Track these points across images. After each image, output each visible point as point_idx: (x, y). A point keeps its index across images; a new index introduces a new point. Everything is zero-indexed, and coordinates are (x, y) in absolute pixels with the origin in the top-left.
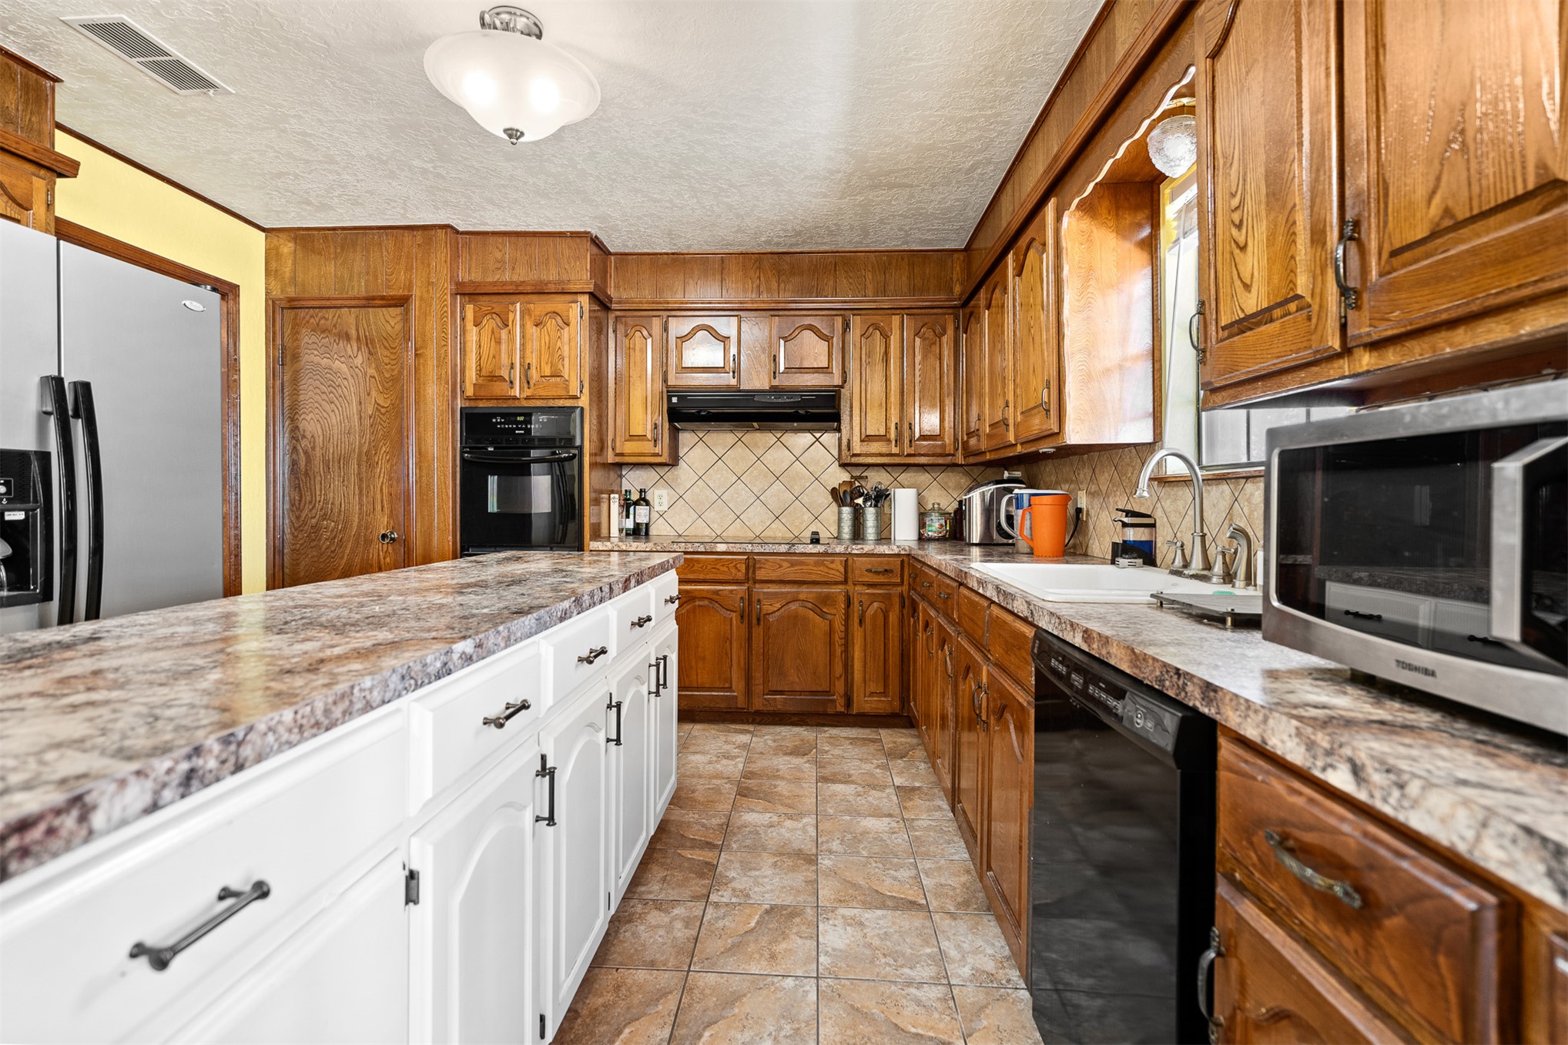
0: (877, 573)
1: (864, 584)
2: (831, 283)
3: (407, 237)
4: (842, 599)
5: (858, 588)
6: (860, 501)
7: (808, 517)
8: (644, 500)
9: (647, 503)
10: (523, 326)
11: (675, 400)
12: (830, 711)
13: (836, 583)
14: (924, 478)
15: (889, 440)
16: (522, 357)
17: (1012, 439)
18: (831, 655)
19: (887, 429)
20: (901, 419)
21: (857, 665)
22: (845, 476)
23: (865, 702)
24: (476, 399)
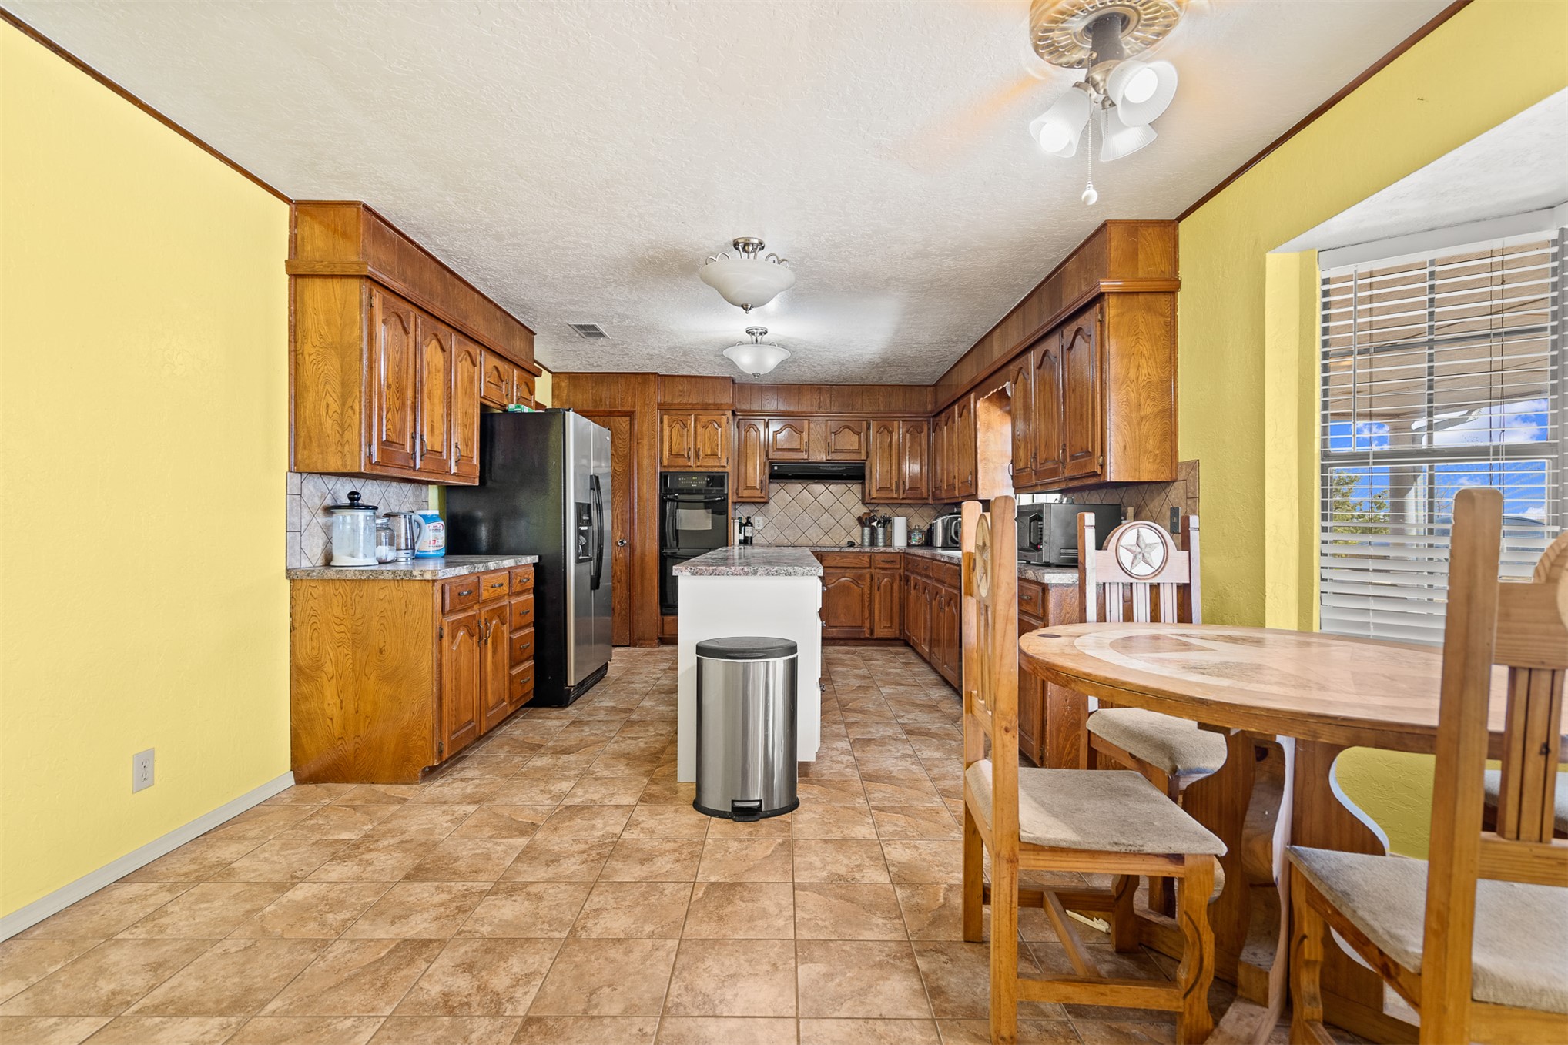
0: (887, 562)
1: (880, 568)
2: (860, 402)
3: (633, 379)
4: (868, 576)
5: (877, 571)
6: (875, 524)
7: (844, 533)
8: (748, 523)
9: (752, 525)
10: (695, 427)
11: (776, 468)
12: (862, 637)
13: (865, 568)
14: (910, 511)
15: (892, 490)
16: (695, 445)
17: (957, 494)
18: (863, 606)
19: (891, 484)
20: (899, 478)
21: (877, 612)
22: (865, 510)
23: (880, 632)
24: (668, 467)
